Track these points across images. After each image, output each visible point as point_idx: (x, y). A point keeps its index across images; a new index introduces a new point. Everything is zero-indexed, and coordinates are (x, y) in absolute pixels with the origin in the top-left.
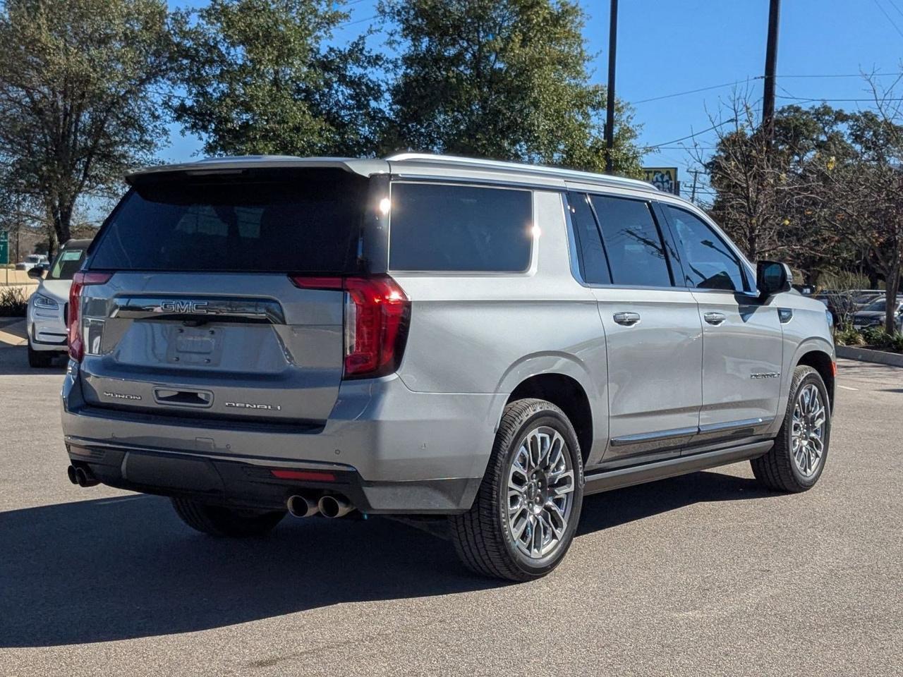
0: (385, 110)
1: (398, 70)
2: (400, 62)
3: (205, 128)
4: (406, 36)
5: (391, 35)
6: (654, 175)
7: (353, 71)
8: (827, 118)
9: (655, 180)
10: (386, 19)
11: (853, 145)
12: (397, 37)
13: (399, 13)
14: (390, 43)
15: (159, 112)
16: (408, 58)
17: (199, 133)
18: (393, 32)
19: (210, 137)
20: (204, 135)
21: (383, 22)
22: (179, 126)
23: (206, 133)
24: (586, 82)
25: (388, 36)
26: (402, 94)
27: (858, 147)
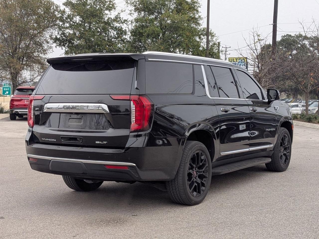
0: (127, 38)
1: (133, 24)
2: (133, 21)
3: (64, 45)
4: (135, 11)
5: (131, 11)
6: (239, 60)
7: (117, 25)
8: (300, 38)
9: (239, 62)
10: (128, 5)
11: (310, 48)
12: (133, 12)
13: (133, 3)
14: (130, 14)
15: (49, 40)
16: (136, 19)
17: (62, 47)
18: (131, 10)
19: (66, 49)
20: (64, 48)
21: (127, 7)
22: (55, 45)
23: (65, 47)
24: (200, 27)
25: (129, 11)
26: (134, 33)
27: (311, 49)
